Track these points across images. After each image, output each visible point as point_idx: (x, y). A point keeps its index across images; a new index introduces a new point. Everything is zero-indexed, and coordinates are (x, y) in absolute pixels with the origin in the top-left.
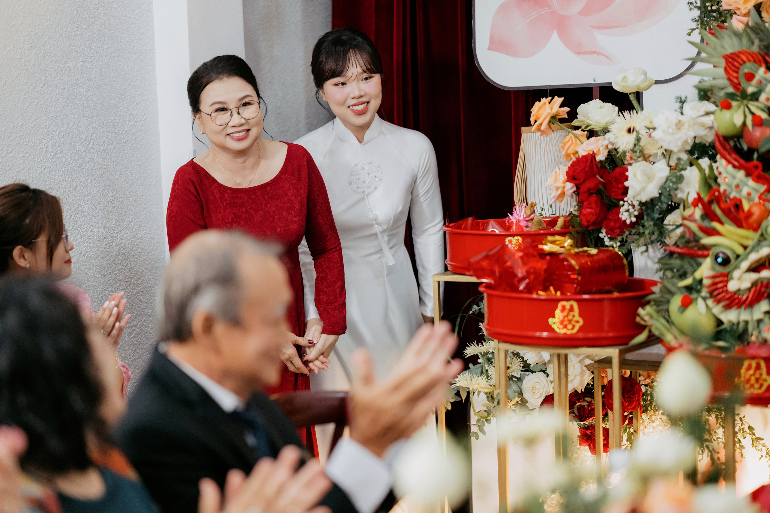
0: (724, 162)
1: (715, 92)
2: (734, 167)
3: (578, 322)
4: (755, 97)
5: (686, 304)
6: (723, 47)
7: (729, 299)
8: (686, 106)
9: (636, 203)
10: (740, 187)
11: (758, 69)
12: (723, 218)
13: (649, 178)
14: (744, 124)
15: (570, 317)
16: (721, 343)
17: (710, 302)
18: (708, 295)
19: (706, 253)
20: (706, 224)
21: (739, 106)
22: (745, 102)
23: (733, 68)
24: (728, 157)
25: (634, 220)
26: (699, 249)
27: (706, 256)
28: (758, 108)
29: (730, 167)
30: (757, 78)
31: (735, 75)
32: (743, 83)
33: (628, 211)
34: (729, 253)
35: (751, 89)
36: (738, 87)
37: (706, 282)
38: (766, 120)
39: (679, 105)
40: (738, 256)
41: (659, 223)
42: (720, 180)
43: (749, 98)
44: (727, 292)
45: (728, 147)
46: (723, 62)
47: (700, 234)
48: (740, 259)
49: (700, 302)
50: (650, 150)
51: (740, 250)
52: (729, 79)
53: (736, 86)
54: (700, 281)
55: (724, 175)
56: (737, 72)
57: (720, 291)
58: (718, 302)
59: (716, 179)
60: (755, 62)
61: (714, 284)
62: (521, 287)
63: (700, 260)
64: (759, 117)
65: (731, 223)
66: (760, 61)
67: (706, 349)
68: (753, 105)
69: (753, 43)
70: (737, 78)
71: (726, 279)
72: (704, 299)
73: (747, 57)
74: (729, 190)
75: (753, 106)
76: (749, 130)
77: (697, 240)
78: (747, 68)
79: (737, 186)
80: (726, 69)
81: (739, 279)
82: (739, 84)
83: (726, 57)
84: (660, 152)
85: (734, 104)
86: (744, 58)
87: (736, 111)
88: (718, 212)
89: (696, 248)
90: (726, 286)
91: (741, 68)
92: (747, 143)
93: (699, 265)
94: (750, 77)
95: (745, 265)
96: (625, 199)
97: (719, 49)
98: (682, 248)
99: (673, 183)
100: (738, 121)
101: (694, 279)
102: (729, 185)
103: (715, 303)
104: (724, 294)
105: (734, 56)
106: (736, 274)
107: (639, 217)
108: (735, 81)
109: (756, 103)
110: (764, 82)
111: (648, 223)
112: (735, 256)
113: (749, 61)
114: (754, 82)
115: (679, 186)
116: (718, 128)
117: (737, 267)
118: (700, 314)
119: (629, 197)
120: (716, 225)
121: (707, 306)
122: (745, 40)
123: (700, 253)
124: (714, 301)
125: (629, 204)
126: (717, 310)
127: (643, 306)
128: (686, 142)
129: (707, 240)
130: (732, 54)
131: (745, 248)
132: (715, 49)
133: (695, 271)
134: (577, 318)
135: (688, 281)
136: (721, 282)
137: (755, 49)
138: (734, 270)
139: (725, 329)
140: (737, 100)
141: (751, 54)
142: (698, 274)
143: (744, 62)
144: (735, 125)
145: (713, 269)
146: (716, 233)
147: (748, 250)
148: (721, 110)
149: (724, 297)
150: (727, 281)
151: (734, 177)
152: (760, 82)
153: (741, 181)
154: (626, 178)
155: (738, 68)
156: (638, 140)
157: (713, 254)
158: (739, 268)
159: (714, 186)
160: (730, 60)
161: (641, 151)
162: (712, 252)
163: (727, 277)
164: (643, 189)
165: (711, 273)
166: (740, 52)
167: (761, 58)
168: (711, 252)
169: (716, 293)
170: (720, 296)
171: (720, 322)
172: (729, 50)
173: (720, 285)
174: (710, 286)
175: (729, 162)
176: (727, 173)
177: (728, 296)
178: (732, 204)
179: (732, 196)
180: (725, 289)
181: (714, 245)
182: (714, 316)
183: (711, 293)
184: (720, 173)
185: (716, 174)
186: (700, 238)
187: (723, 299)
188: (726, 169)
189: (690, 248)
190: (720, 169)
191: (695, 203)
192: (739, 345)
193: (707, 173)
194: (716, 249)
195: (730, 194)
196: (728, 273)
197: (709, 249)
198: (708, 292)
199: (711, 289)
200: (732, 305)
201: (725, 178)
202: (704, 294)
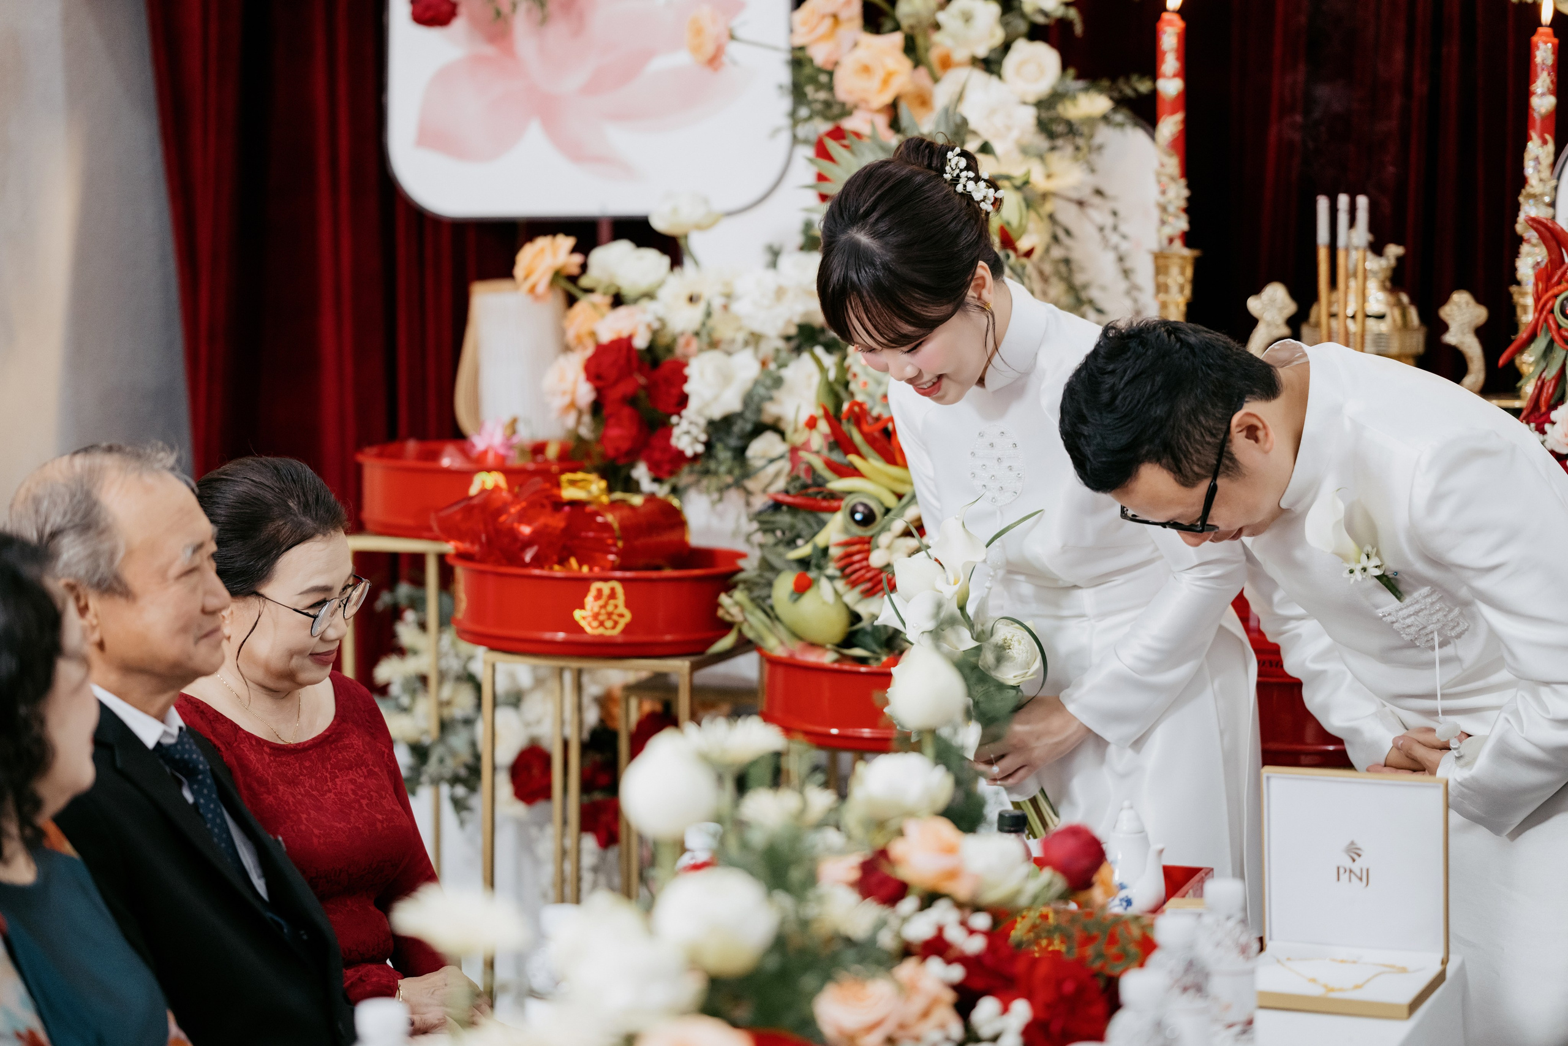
3: (621, 616)
5: (802, 588)
7: (870, 580)
8: (784, 261)
9: (702, 422)
12: (866, 449)
13: (726, 379)
15: (610, 608)
16: (858, 652)
17: (840, 585)
18: (838, 573)
19: (835, 504)
20: (837, 457)
25: (700, 448)
26: (824, 498)
27: (834, 510)
33: (688, 433)
34: (873, 505)
37: (835, 552)
39: (767, 258)
40: (888, 511)
41: (740, 453)
42: (853, 386)
44: (868, 568)
47: (826, 473)
48: (891, 515)
49: (824, 583)
50: (724, 330)
51: (891, 501)
54: (825, 551)
55: (862, 378)
57: (857, 566)
58: (854, 584)
59: (846, 385)
61: (849, 555)
62: (528, 557)
63: (825, 516)
65: (876, 455)
67: (836, 661)
71: (866, 547)
72: (831, 578)
74: (869, 404)
77: (819, 482)
81: (889, 547)
84: (740, 337)
88: (857, 438)
89: (819, 497)
90: (867, 559)
93: (822, 524)
95: (899, 525)
96: (684, 413)
98: (794, 496)
99: (768, 388)
101: (815, 547)
102: (870, 395)
103: (848, 587)
104: (863, 572)
106: (884, 539)
107: (708, 445)
111: (723, 454)
112: (883, 510)
115: (776, 394)
117: (885, 529)
118: (824, 603)
119: (689, 412)
120: (853, 458)
121: (836, 592)
123: (825, 504)
124: (847, 584)
125: (691, 423)
126: (851, 597)
127: (729, 588)
128: (789, 322)
129: (838, 484)
131: (900, 497)
133: (815, 534)
134: (622, 609)
135: (804, 550)
136: (858, 552)
138: (879, 533)
139: (862, 630)
142: (821, 540)
145: (846, 530)
146: (855, 472)
147: (905, 500)
149: (863, 576)
150: (869, 551)
154: (685, 379)
156: (709, 314)
157: (847, 505)
158: (889, 530)
159: (843, 394)
161: (709, 335)
162: (847, 502)
163: (867, 545)
164: (716, 398)
165: (843, 538)
168: (843, 504)
169: (849, 570)
170: (854, 577)
171: (856, 618)
173: (857, 558)
174: (841, 559)
176: (867, 374)
177: (869, 575)
178: (880, 425)
179: (875, 412)
180: (864, 563)
181: (850, 493)
182: (847, 607)
183: (842, 569)
184: (855, 375)
185: (849, 377)
186: (826, 481)
187: (862, 579)
188: (864, 367)
189: (808, 496)
190: (855, 369)
191: (812, 423)
192: (888, 654)
193: (832, 375)
194: (853, 499)
195: (872, 409)
196: (871, 537)
197: (841, 499)
198: (837, 569)
199: (843, 563)
200: (876, 589)
201: (865, 384)
202: (830, 571)
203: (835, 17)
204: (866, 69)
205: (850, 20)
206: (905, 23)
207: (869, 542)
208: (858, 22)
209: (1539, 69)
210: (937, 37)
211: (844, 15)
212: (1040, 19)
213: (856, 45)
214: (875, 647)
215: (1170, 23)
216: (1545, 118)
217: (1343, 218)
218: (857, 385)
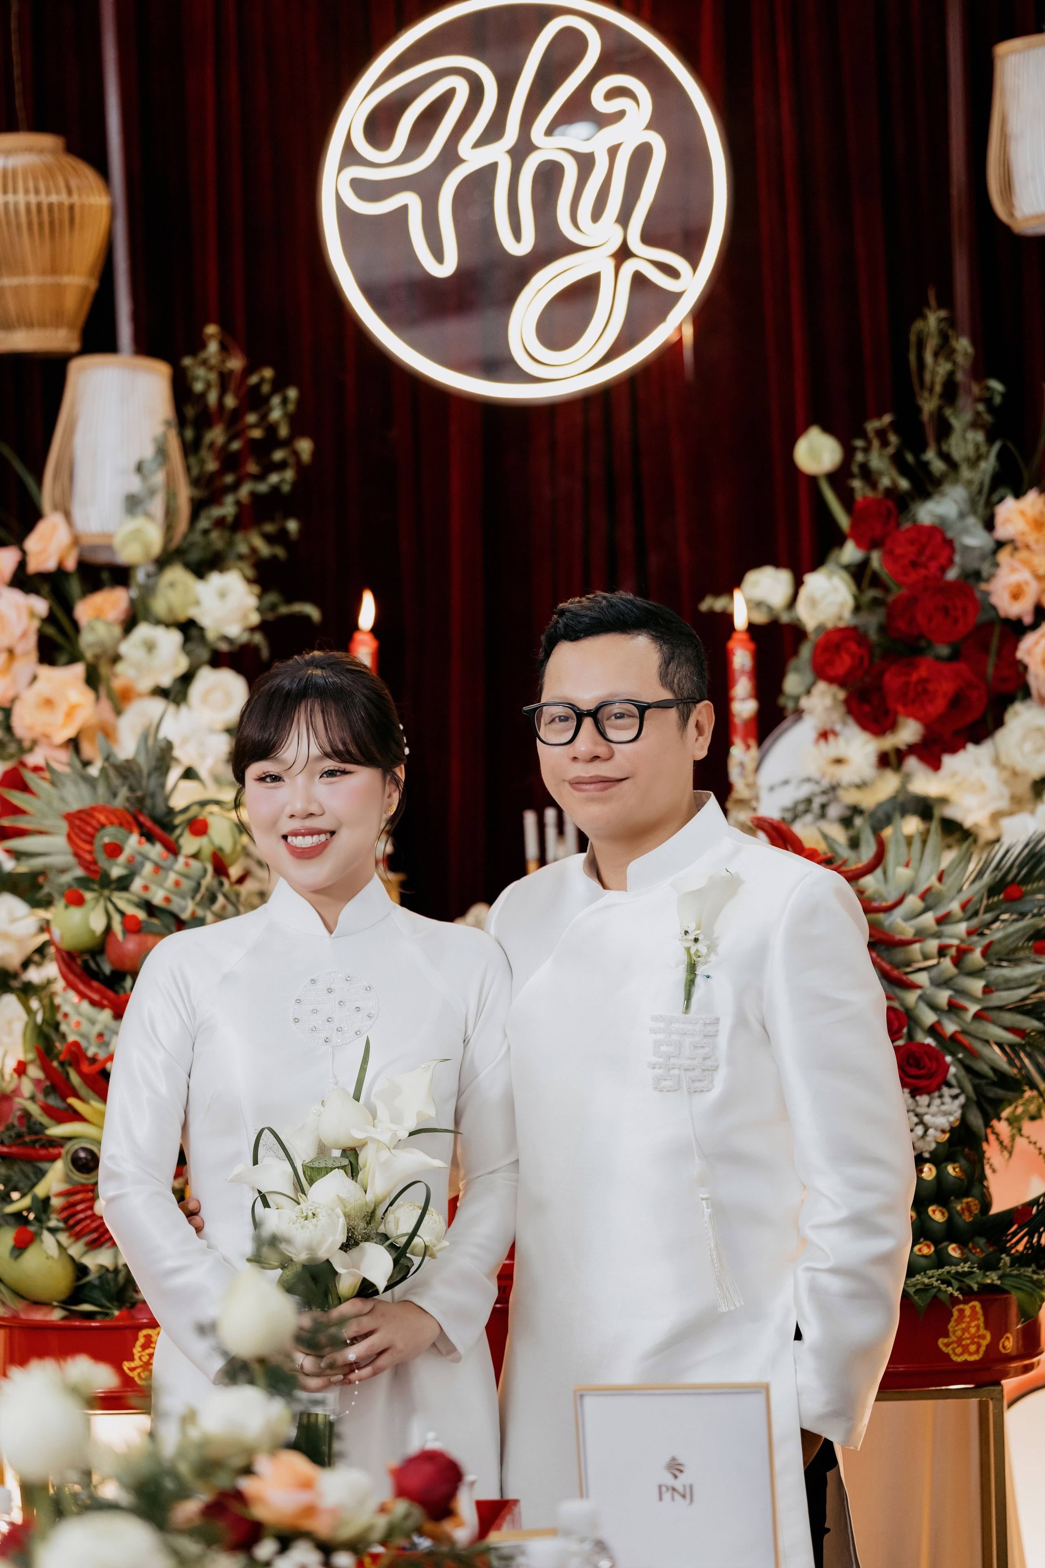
0: (73, 996)
1: (51, 876)
2: (93, 1003)
4: (123, 884)
5: (22, 1244)
6: (63, 800)
7: (95, 1230)
10: (106, 1038)
11: (127, 838)
12: (83, 1090)
14: (108, 929)
16: (87, 1307)
17: (63, 1237)
18: (61, 1225)
19: (54, 1151)
20: (53, 1101)
21: (97, 900)
22: (106, 893)
23: (84, 836)
24: (81, 987)
26: (43, 1146)
27: (53, 1159)
28: (129, 901)
29: (85, 1006)
30: (127, 852)
31: (87, 847)
32: (103, 861)
35: (116, 872)
36: (93, 867)
37: (56, 1202)
38: (145, 922)
42: (64, 1028)
43: (113, 886)
44: (93, 1217)
45: (78, 971)
46: (64, 826)
47: (45, 1120)
49: (47, 1236)
52: (76, 855)
53: (89, 865)
54: (45, 1202)
55: (74, 1018)
56: (91, 843)
57: (81, 1216)
58: (78, 1236)
59: (56, 1026)
60: (121, 825)
61: (72, 1205)
63: (44, 1165)
64: (134, 917)
65: (96, 1097)
66: (128, 823)
67: (64, 1318)
68: (121, 898)
69: (115, 795)
70: (90, 852)
71: (91, 1195)
72: (53, 1231)
73: (107, 818)
74: (84, 1044)
75: (121, 900)
76: (117, 940)
77: (37, 1129)
78: (106, 837)
79: (100, 1035)
80: (69, 837)
82: (95, 862)
83: (69, 817)
85: (88, 896)
86: (102, 818)
87: (93, 909)
88: (75, 1079)
89: (37, 1146)
90: (91, 1208)
91: (99, 835)
92: (112, 962)
93: (41, 1174)
94: (114, 850)
97: (57, 804)
98: (9, 1146)
100: (98, 924)
101: (35, 1198)
102: (83, 1036)
103: (72, 1240)
104: (88, 1221)
105: (83, 816)
108: (88, 857)
109: (124, 895)
110: (139, 858)
113: (112, 823)
114: (122, 859)
116: (62, 937)
118: (48, 1257)
120: (72, 1101)
121: (59, 1244)
122: (101, 789)
123: (43, 1152)
124: (70, 1236)
126: (76, 1250)
129: (57, 1130)
130: (80, 812)
132: (49, 804)
133: (34, 1185)
135: (21, 1203)
136: (81, 1201)
137: (119, 802)
139: (89, 1283)
140: (93, 890)
141: (114, 812)
142: (40, 1190)
143: (103, 826)
144: (92, 932)
145: (68, 1179)
146: (75, 1116)
148: (66, 907)
149: (88, 1225)
150: (93, 1199)
151: (93, 1022)
152: (131, 860)
153: (106, 1027)
155: (92, 836)
157: (67, 1153)
159: (54, 1036)
160: (77, 822)
162: (71, 1147)
163: (90, 1193)
165: (64, 1187)
166: (93, 809)
167: (130, 819)
168: (63, 1151)
169: (71, 1222)
171: (81, 1270)
172: (75, 806)
173: (80, 1207)
174: (63, 1209)
175: (82, 995)
176: (80, 1014)
177: (94, 1225)
178: (96, 1068)
179: (90, 1053)
180: (89, 1213)
181: (69, 1138)
182: (72, 1258)
183: (65, 1220)
184: (66, 1015)
185: (59, 1017)
186: (44, 1127)
187: (87, 1230)
188: (76, 1007)
189: (25, 1144)
190: (66, 1008)
191: (21, 1069)
192: (119, 1308)
193: (39, 1018)
194: (74, 1144)
195: (87, 1049)
197: (62, 1146)
198: (58, 1220)
199: (65, 1214)
200: (103, 1239)
201: (78, 1024)
202: (53, 1223)
203: (11, 652)
204: (48, 703)
205: (26, 654)
206: (89, 654)
208: (34, 656)
209: (737, 675)
210: (120, 668)
211: (19, 650)
212: (224, 647)
213: (34, 678)
214: (104, 1302)
215: (363, 643)
216: (747, 723)
217: (551, 832)
218: (68, 1025)
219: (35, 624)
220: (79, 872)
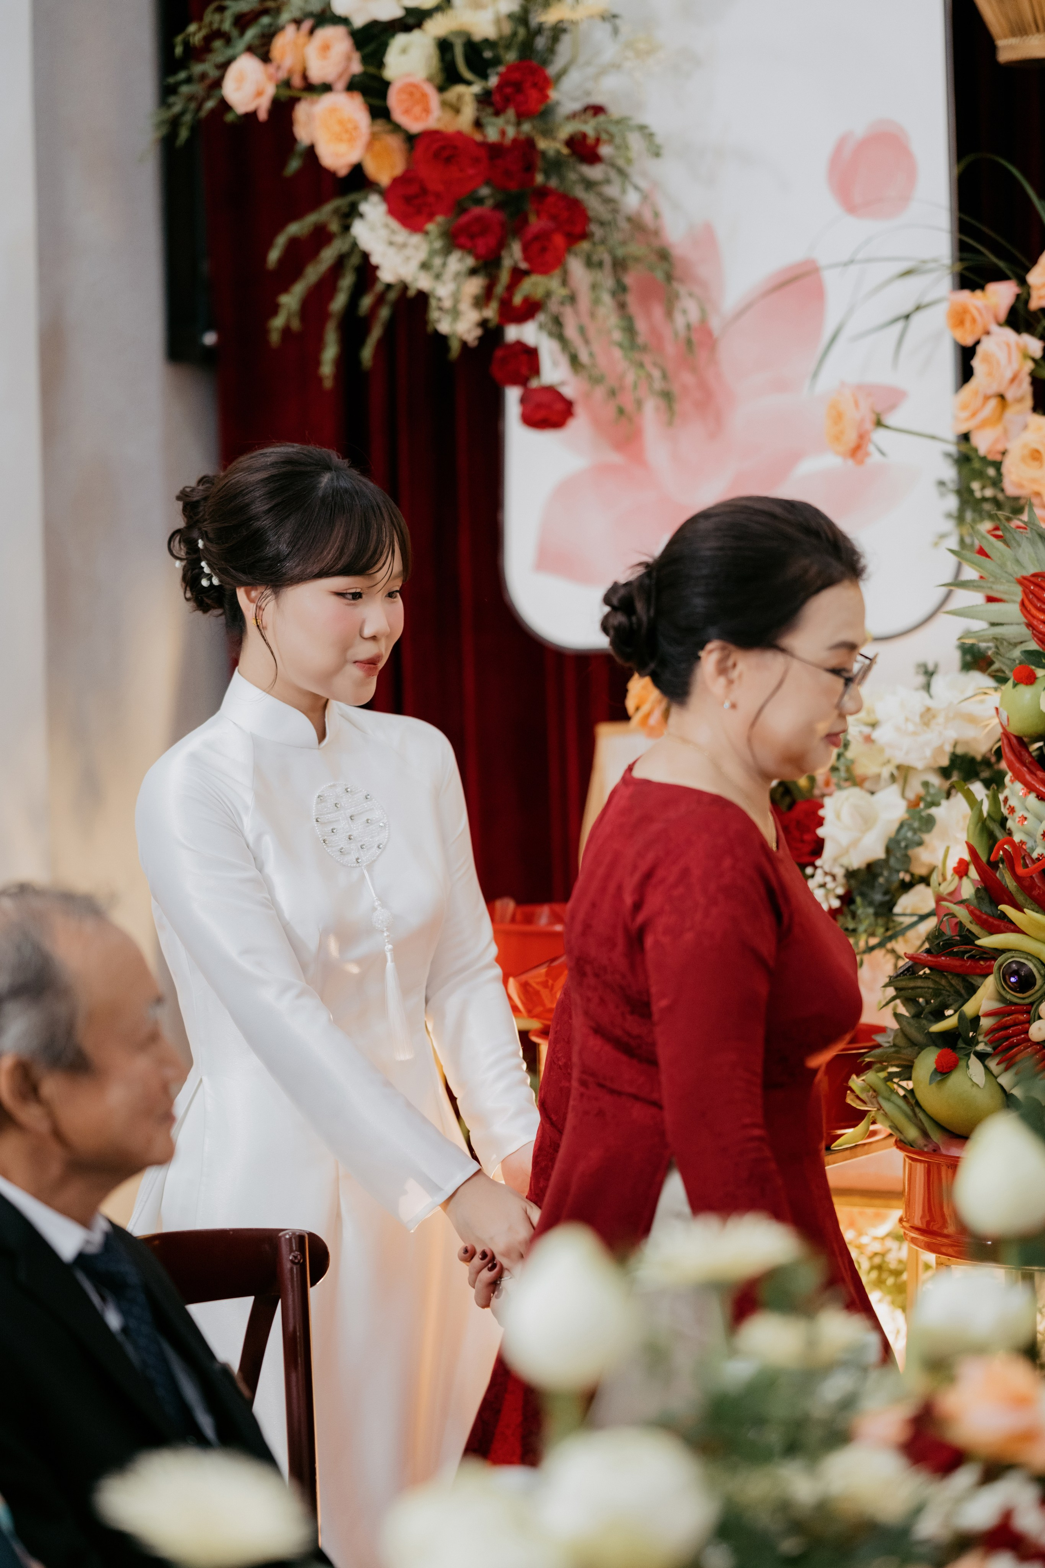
0: (1019, 786)
1: (1004, 649)
2: (1040, 796)
5: (946, 1068)
6: (1018, 562)
8: (938, 683)
9: (840, 872)
12: (1020, 898)
13: (867, 821)
17: (993, 1064)
18: (989, 1049)
19: (985, 965)
20: (987, 907)
23: (1037, 602)
24: (1028, 777)
25: (836, 903)
26: (975, 959)
27: (986, 973)
29: (1032, 797)
31: (1042, 616)
33: (823, 886)
34: (1032, 965)
37: (986, 1023)
39: (921, 679)
41: (886, 910)
42: (1010, 824)
44: (1029, 1042)
45: (1028, 760)
46: (1017, 593)
47: (975, 929)
49: (974, 1063)
50: (866, 766)
52: (1029, 625)
53: (1043, 637)
54: (975, 1022)
55: (1020, 812)
57: (1014, 1040)
58: (1009, 1064)
59: (1003, 821)
61: (1003, 1027)
63: (975, 981)
65: (1036, 906)
71: (1026, 1017)
72: (982, 1057)
74: (1030, 844)
77: (968, 938)
80: (1023, 604)
83: (1024, 582)
84: (886, 772)
85: (1041, 673)
88: (1011, 884)
89: (968, 957)
90: (1027, 1031)
93: (972, 990)
96: (818, 862)
97: (1011, 567)
98: (936, 955)
99: (915, 831)
101: (964, 1017)
102: (1028, 834)
103: (1003, 1067)
104: (1022, 1046)
105: (1039, 580)
107: (847, 899)
108: (1042, 628)
111: (865, 912)
112: (1043, 971)
115: (926, 837)
116: (1008, 720)
118: (973, 1086)
119: (825, 861)
120: (1004, 908)
121: (989, 1071)
123: (974, 965)
124: (1001, 1063)
125: (826, 874)
126: (1008, 1078)
127: (860, 1070)
128: (940, 750)
129: (988, 941)
130: (1035, 575)
132: (1002, 566)
133: (964, 1002)
135: (950, 1022)
136: (1015, 1024)
138: (1041, 999)
140: (1044, 666)
142: (970, 1008)
144: (1043, 715)
145: (1000, 997)
146: (1009, 925)
148: (1015, 685)
149: (1020, 1052)
150: (1029, 1022)
151: (1039, 818)
154: (820, 822)
157: (1000, 966)
159: (1000, 834)
160: (1032, 586)
161: (848, 770)
162: (1000, 963)
163: (1025, 1014)
164: (855, 843)
165: (995, 1005)
168: (996, 964)
169: (1003, 1046)
170: (1011, 1054)
172: (1031, 569)
173: (1013, 1030)
174: (994, 1031)
175: (1030, 788)
176: (1027, 808)
177: (1031, 1050)
178: (1038, 867)
179: (1036, 853)
180: (1024, 1036)
181: (1003, 951)
182: (1001, 1089)
183: (996, 1045)
184: (1012, 810)
185: (1006, 811)
186: (975, 937)
187: (1020, 1057)
188: (1024, 801)
189: (952, 954)
190: (1013, 802)
191: (961, 870)
193: (986, 811)
194: (1006, 958)
195: (1031, 848)
196: (1032, 1004)
197: (993, 959)
198: (988, 1044)
199: (996, 1037)
201: (1025, 820)
202: (980, 1047)
203: (1002, 397)
204: (1036, 456)
205: (1020, 400)
207: (1028, 1012)
208: (1028, 402)
211: (1009, 396)
213: (1026, 427)
218: (1014, 820)
219: (1029, 365)
220: (1033, 646)
